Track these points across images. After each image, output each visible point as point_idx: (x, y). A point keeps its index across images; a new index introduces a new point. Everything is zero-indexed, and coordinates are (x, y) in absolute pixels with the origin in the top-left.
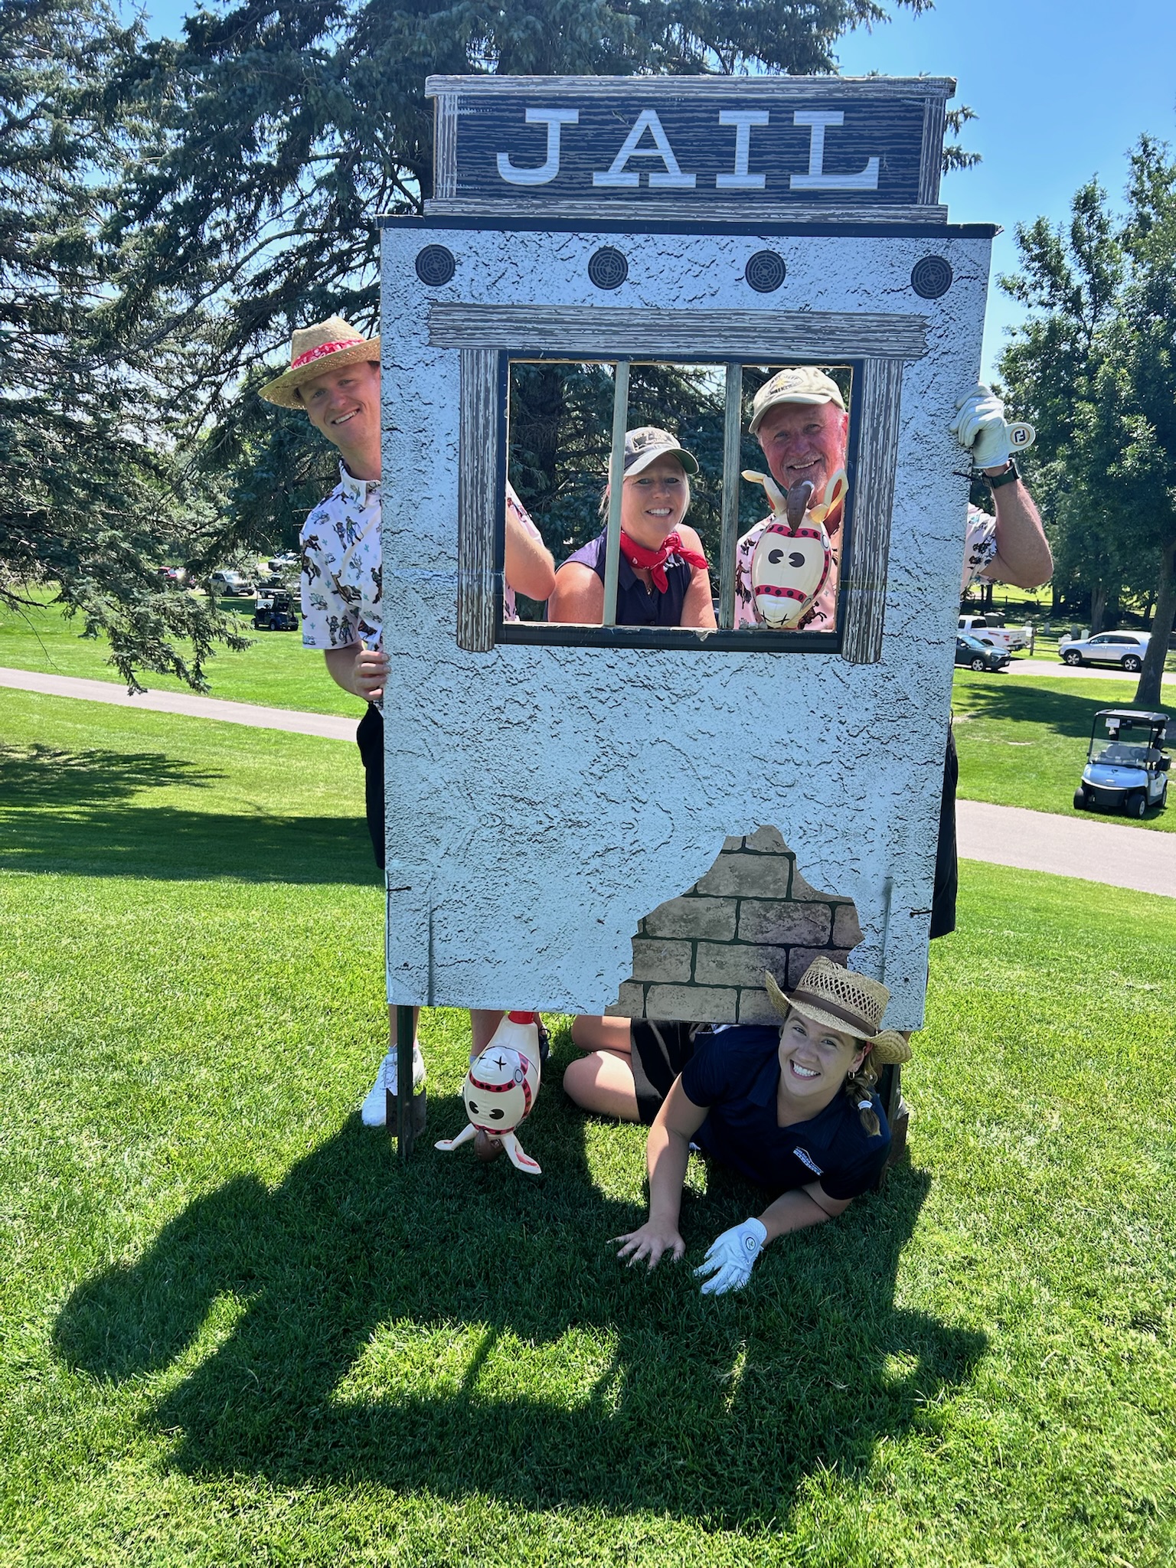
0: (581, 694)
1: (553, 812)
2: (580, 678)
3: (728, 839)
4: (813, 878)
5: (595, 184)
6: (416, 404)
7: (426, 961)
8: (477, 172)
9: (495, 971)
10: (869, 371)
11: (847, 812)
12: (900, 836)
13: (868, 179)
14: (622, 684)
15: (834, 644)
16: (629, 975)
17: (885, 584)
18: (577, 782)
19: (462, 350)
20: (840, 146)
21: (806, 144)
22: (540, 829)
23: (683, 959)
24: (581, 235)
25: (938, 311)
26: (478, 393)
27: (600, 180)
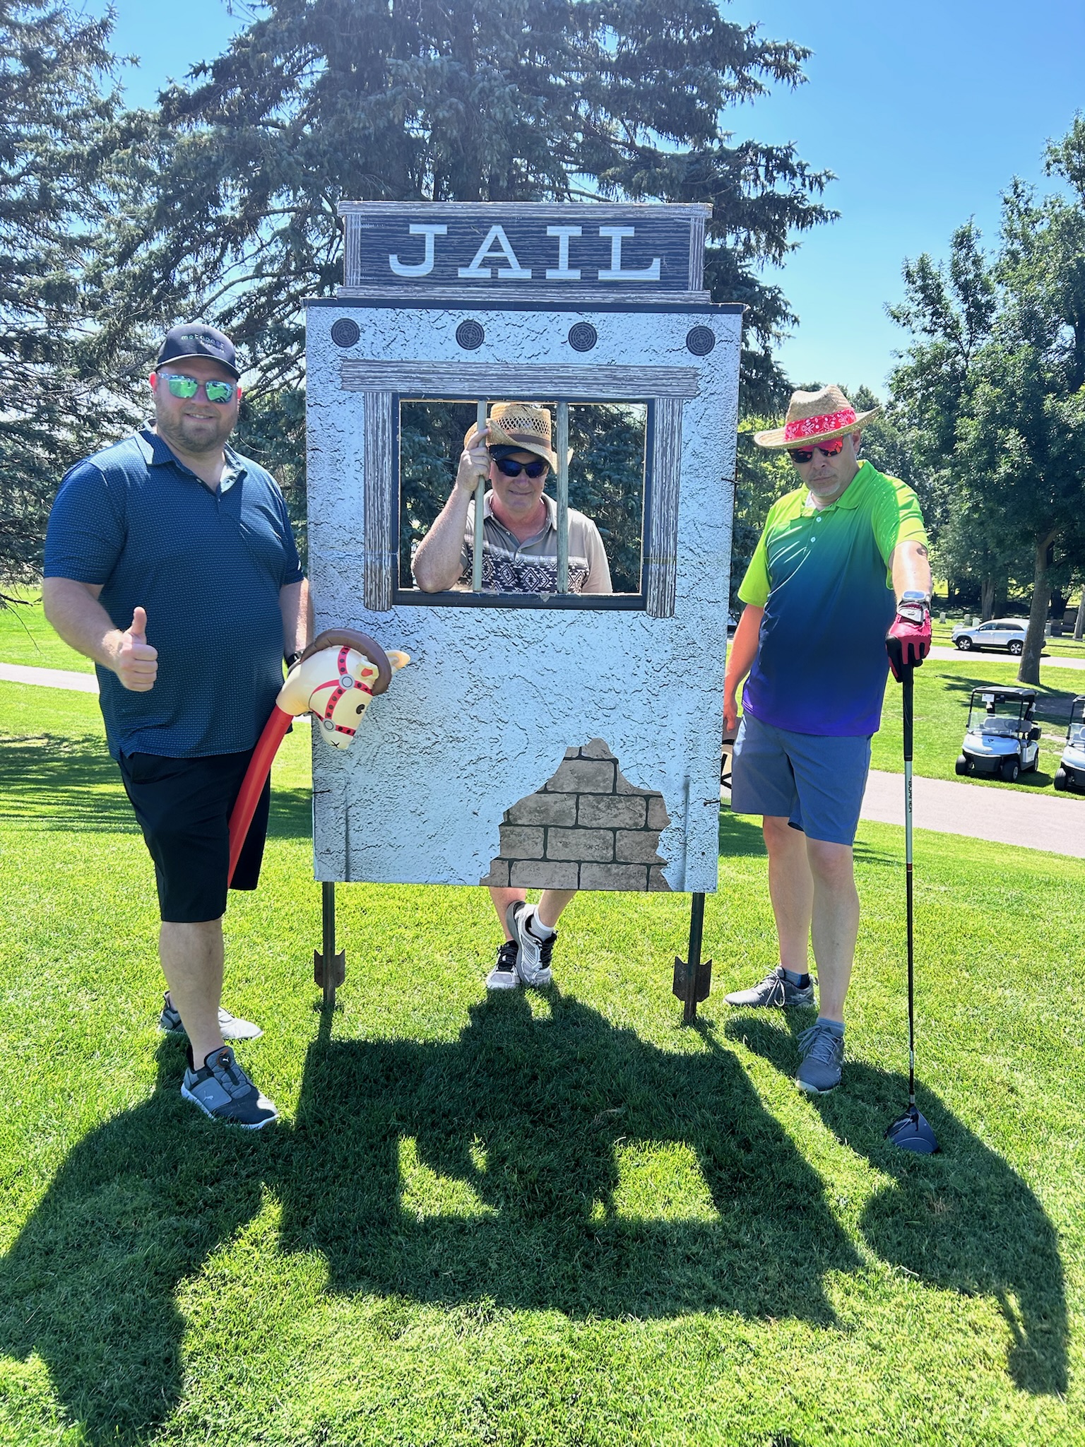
0: (457, 641)
1: (438, 731)
2: (456, 629)
3: (569, 749)
4: (632, 777)
5: (460, 276)
6: (332, 432)
7: (344, 847)
8: (375, 268)
9: (396, 854)
10: (659, 407)
11: (655, 728)
12: (693, 746)
13: (653, 273)
14: (487, 634)
15: (640, 604)
16: (498, 854)
17: (675, 560)
18: (455, 707)
19: (365, 393)
20: (632, 250)
21: (608, 249)
22: (429, 743)
23: (538, 840)
24: (450, 311)
25: (706, 365)
26: (378, 423)
27: (463, 273)
